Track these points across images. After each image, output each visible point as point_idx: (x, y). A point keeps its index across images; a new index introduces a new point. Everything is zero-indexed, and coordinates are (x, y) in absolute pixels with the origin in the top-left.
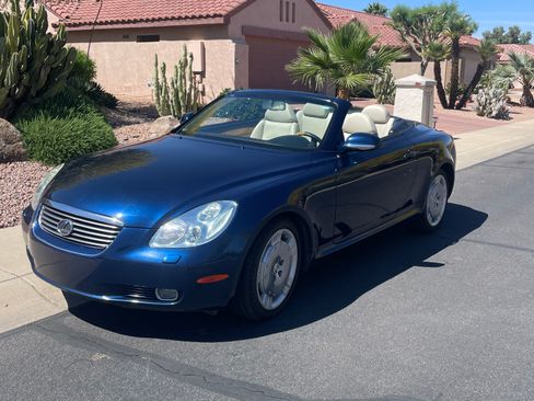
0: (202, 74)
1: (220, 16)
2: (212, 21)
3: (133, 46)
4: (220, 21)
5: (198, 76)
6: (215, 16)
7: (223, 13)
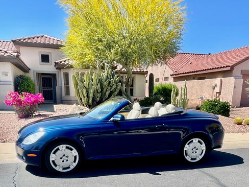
0: (220, 93)
1: (229, 66)
2: (225, 69)
3: (196, 82)
4: (229, 68)
5: (218, 94)
6: (227, 66)
7: (230, 65)
